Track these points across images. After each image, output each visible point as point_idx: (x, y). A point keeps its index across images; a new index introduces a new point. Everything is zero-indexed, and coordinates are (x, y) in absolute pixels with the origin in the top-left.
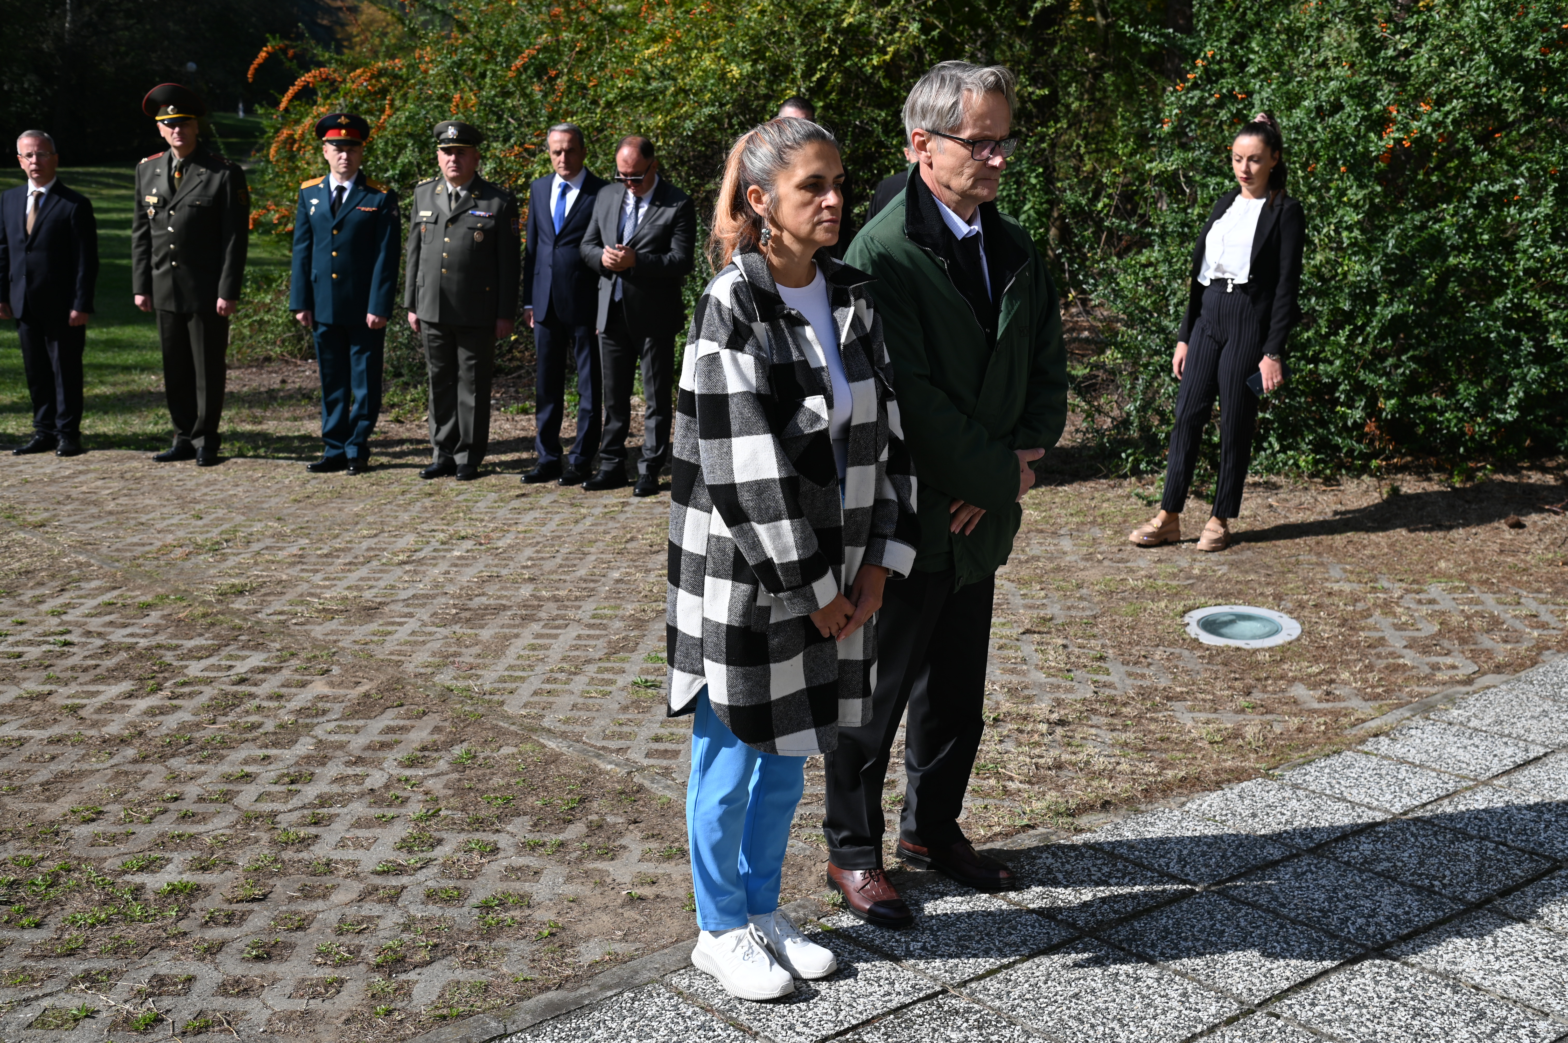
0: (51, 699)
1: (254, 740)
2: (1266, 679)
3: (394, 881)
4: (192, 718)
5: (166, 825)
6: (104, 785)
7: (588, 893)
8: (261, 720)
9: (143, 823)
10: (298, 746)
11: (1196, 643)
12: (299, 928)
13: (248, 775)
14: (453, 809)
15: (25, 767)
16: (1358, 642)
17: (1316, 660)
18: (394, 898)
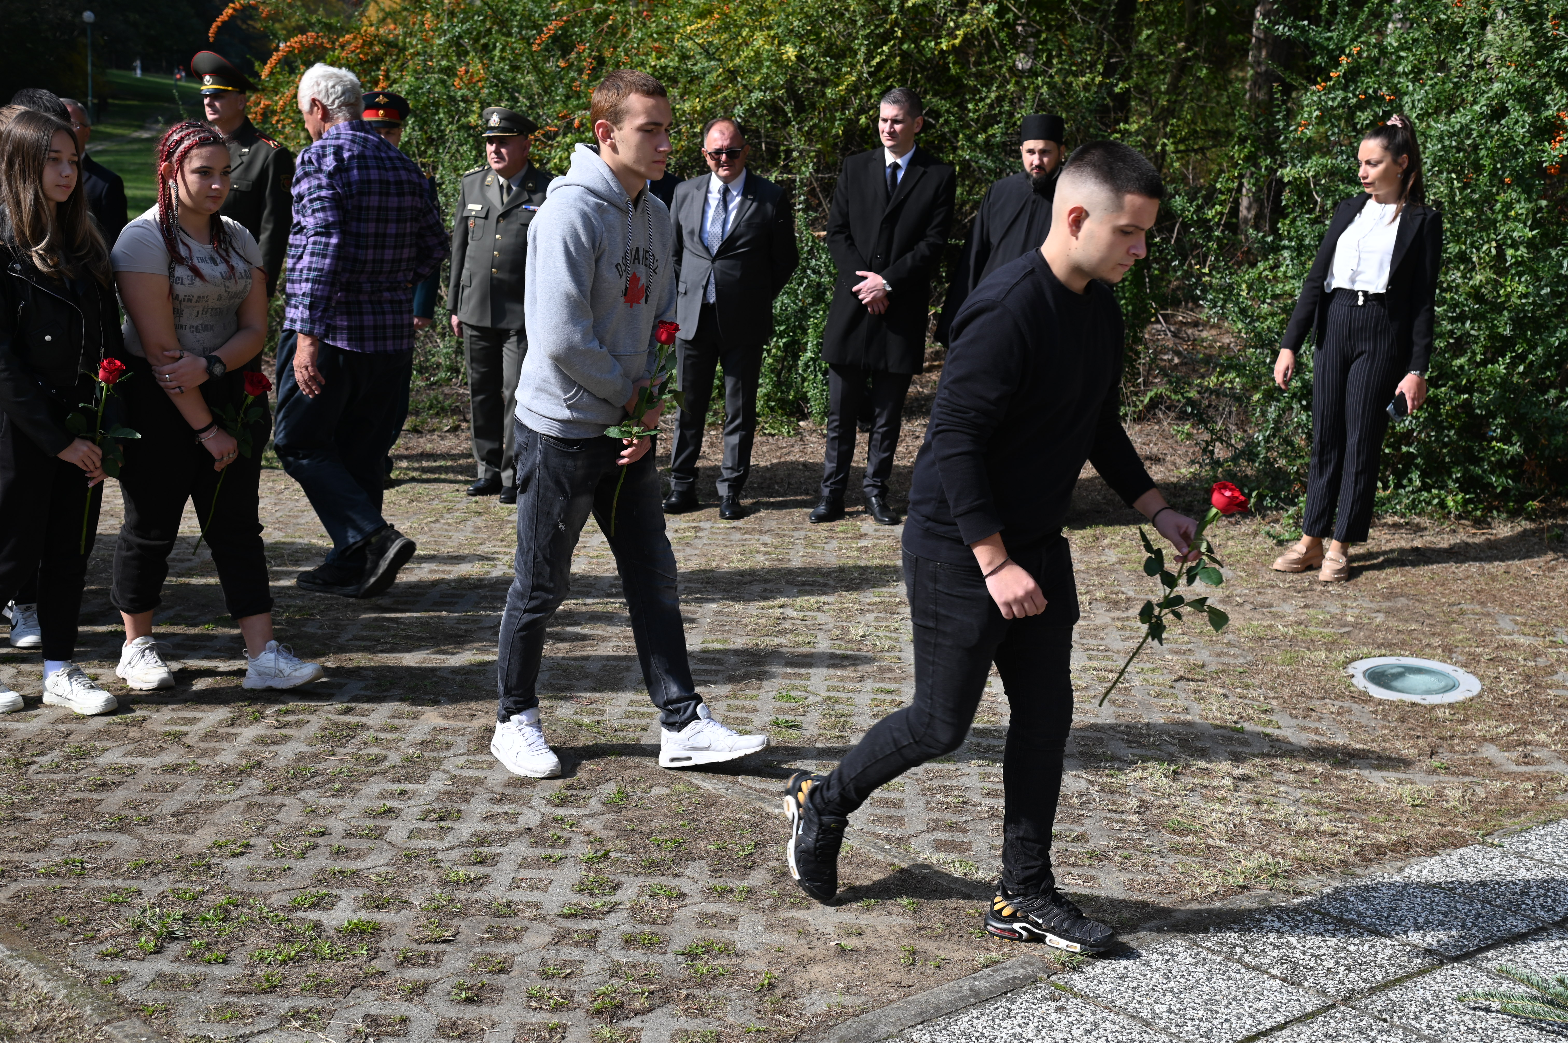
0: (148, 725)
1: (383, 773)
2: (1452, 737)
3: (584, 925)
4: (308, 749)
5: (319, 860)
6: (240, 818)
7: (793, 942)
8: (383, 752)
9: (296, 857)
10: (431, 781)
11: (1364, 698)
12: (501, 971)
13: (390, 811)
14: (620, 851)
15: (149, 796)
16: (1547, 701)
17: (1504, 718)
18: (591, 941)
